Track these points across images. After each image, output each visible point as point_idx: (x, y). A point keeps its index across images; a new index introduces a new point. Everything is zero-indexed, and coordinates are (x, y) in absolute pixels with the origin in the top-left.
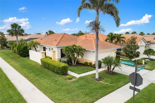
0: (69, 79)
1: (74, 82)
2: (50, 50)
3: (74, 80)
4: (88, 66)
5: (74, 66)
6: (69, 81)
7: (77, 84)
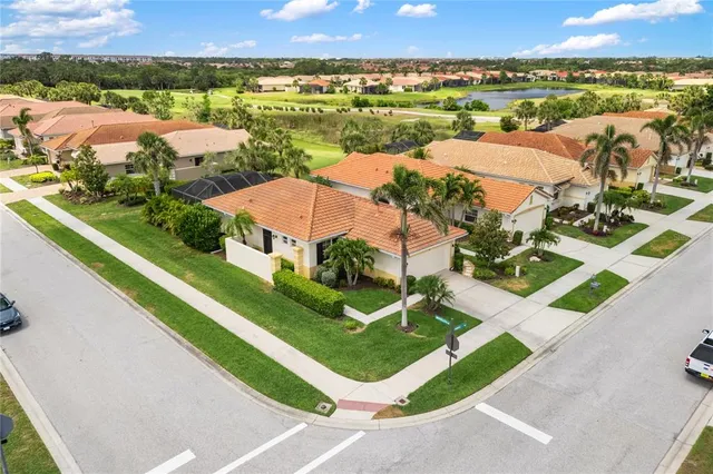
0: (351, 329)
1: (361, 335)
2: (286, 242)
3: (359, 330)
4: (386, 286)
5: (353, 288)
6: (352, 332)
7: (367, 341)
